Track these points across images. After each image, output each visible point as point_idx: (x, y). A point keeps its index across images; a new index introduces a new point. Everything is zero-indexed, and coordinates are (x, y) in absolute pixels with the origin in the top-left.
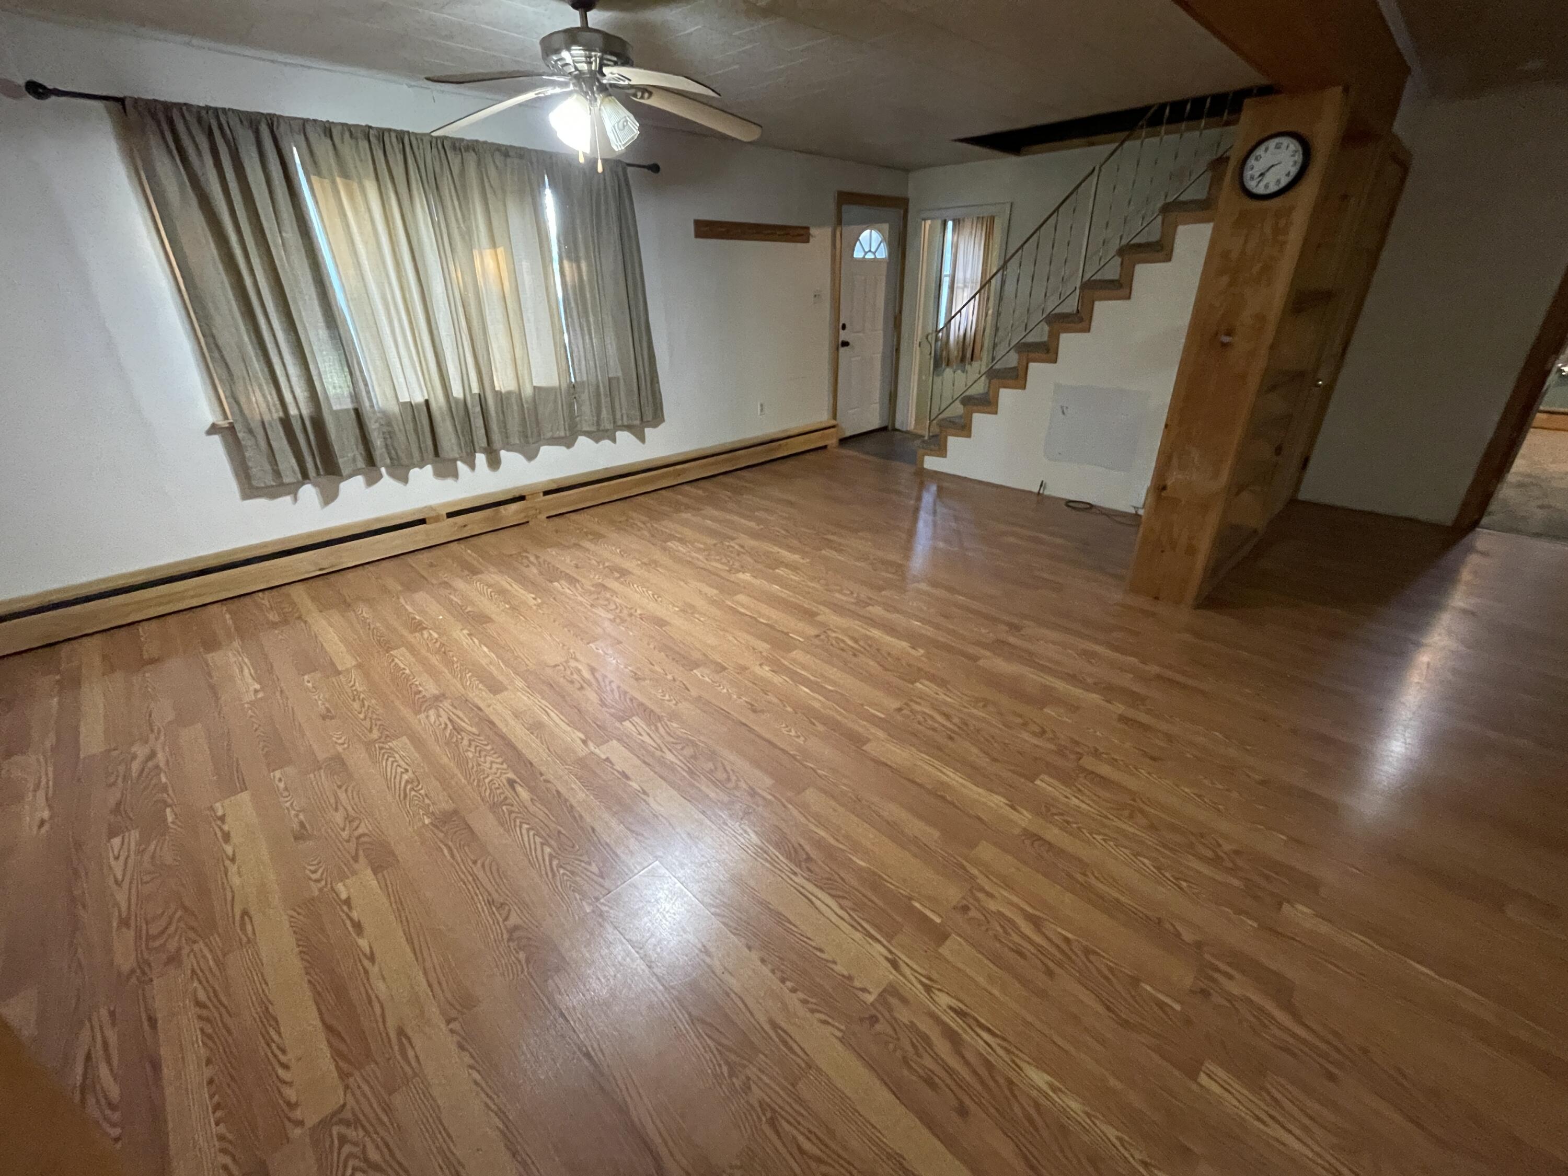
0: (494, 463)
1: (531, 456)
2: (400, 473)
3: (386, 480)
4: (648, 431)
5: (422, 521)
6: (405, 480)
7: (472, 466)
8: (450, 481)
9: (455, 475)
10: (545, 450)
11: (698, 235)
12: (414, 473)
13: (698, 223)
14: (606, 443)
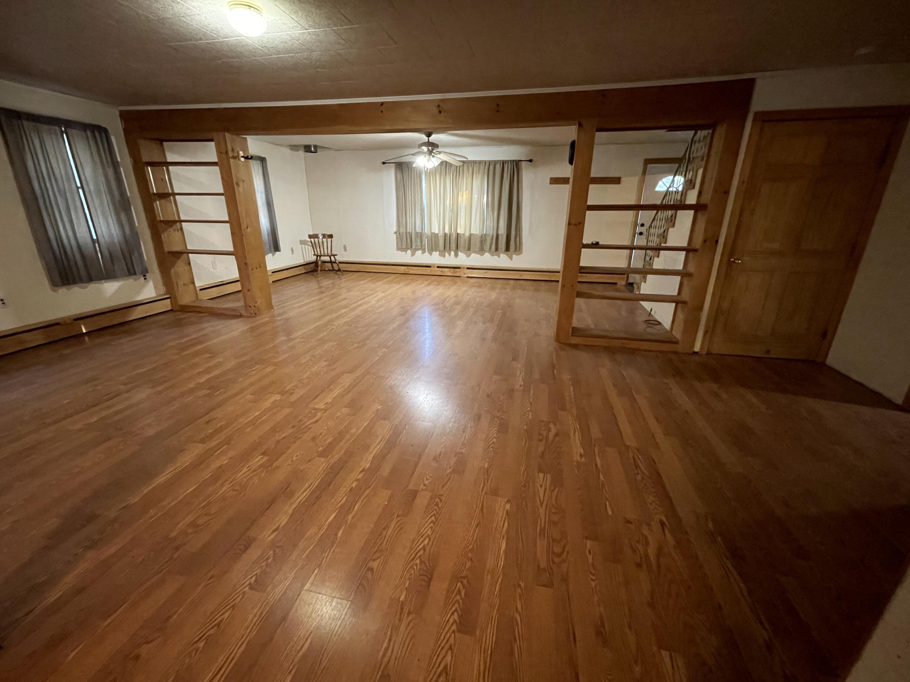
0: (456, 255)
1: (468, 256)
2: (431, 251)
3: (427, 253)
4: (514, 256)
5: (430, 267)
6: (431, 254)
7: (450, 255)
8: (442, 258)
9: (444, 256)
10: (473, 255)
11: (551, 183)
12: (434, 253)
13: (551, 179)
14: (496, 257)
